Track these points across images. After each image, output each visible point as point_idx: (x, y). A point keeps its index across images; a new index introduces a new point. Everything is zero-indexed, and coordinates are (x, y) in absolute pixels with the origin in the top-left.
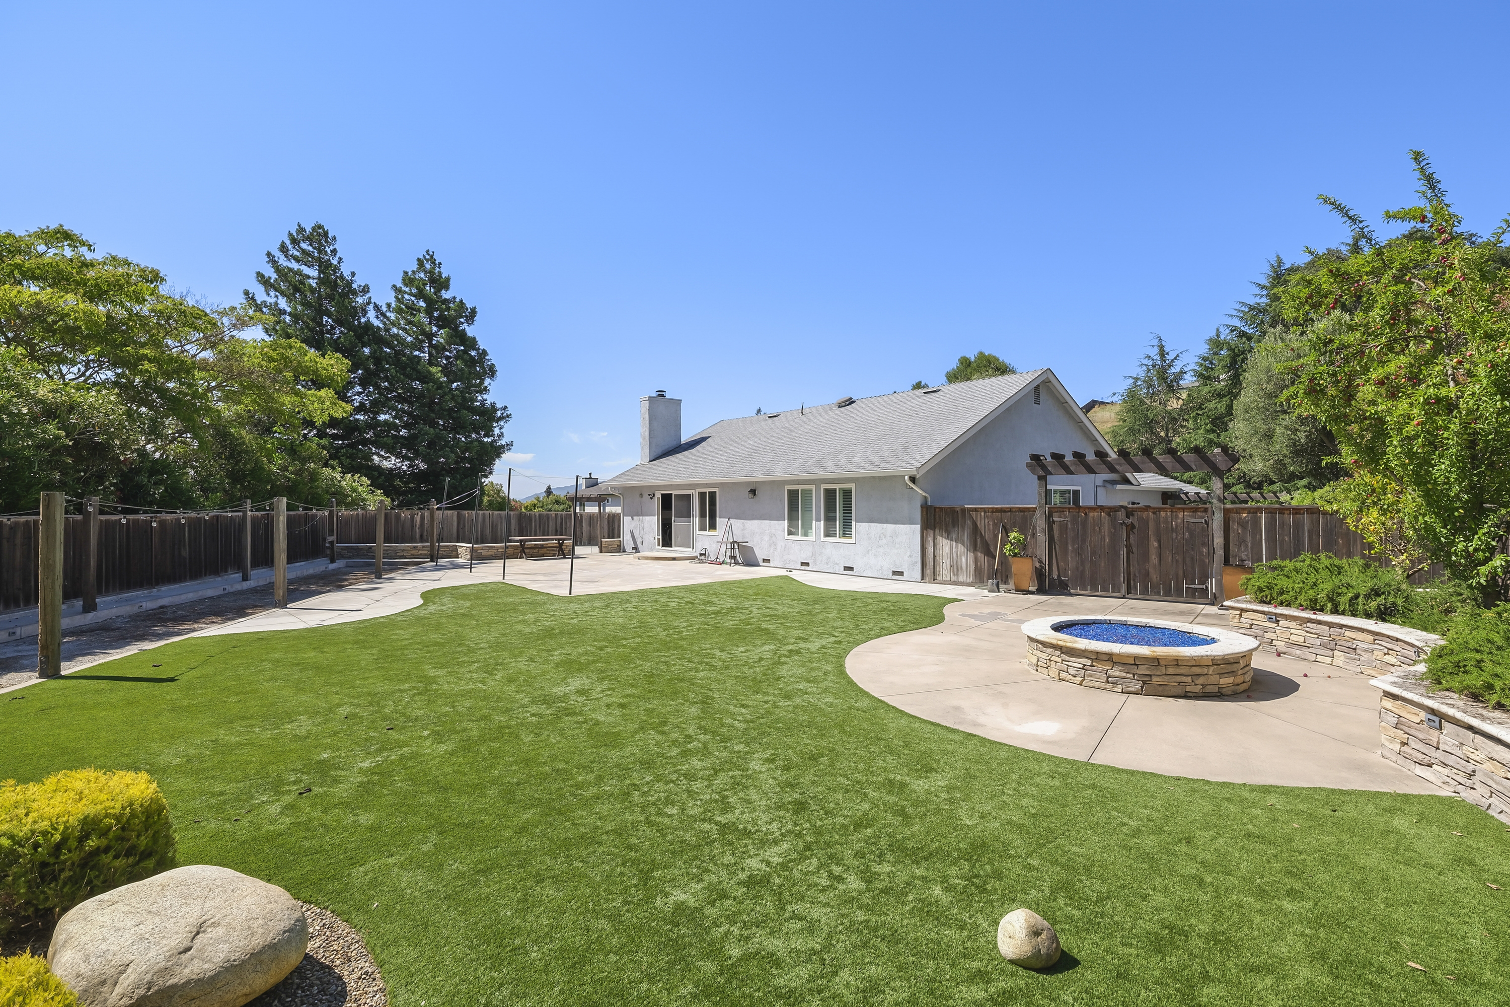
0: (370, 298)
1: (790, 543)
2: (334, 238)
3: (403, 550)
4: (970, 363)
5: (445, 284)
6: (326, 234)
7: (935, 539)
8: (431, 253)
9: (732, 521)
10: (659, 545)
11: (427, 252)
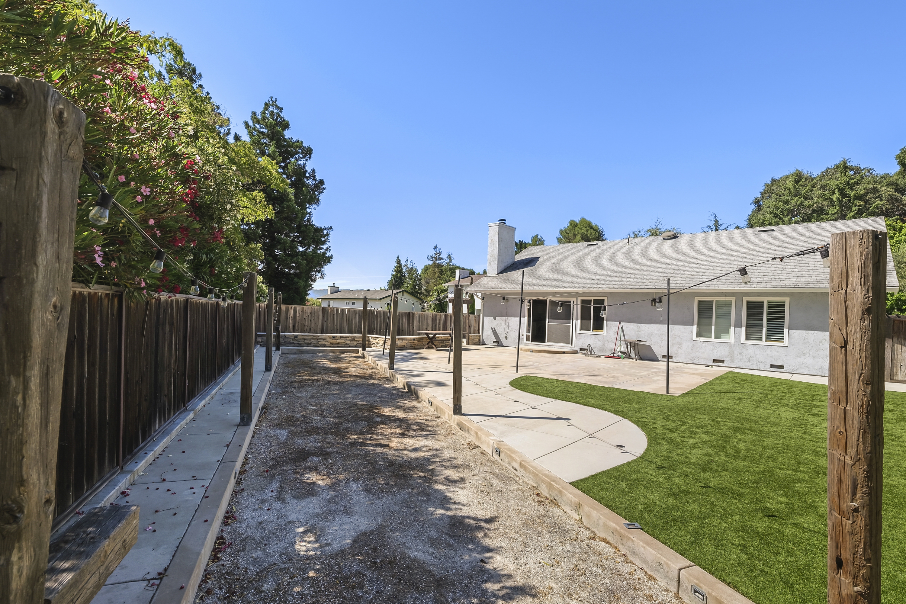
0: (230, 129)
1: (699, 343)
2: (200, 75)
3: (324, 340)
4: (577, 224)
5: (286, 126)
6: (194, 71)
7: (893, 346)
8: (274, 99)
9: (623, 324)
10: (528, 339)
11: (272, 98)
